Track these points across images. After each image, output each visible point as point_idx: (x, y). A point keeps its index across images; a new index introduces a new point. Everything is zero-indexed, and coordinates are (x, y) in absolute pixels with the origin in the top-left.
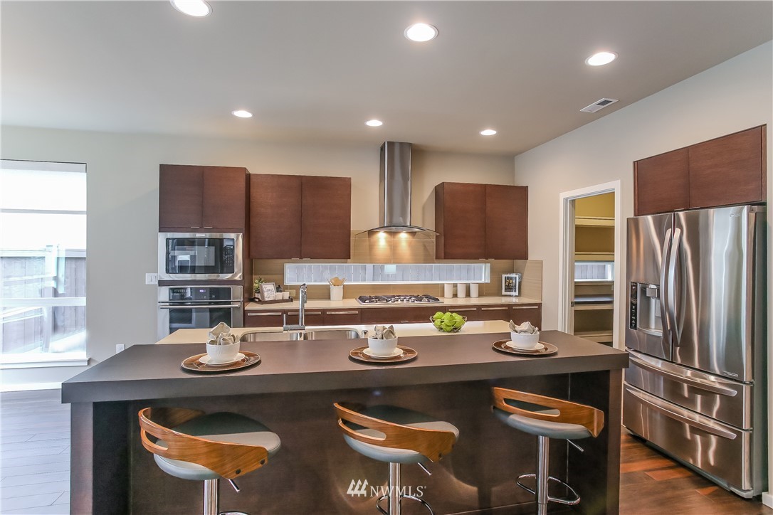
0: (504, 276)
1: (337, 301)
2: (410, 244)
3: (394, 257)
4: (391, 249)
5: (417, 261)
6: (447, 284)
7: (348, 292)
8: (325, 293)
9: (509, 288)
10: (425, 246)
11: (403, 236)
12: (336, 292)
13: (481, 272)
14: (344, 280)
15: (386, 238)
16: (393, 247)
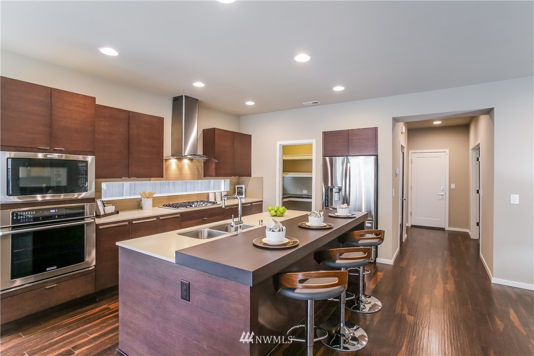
0: (237, 186)
1: (149, 211)
2: (190, 167)
3: (180, 176)
4: (179, 170)
5: (194, 179)
6: (211, 192)
7: (156, 202)
8: (138, 205)
9: (240, 193)
10: (198, 168)
11: (186, 162)
12: (147, 203)
13: (223, 185)
14: (153, 194)
15: (176, 163)
16: (180, 169)
